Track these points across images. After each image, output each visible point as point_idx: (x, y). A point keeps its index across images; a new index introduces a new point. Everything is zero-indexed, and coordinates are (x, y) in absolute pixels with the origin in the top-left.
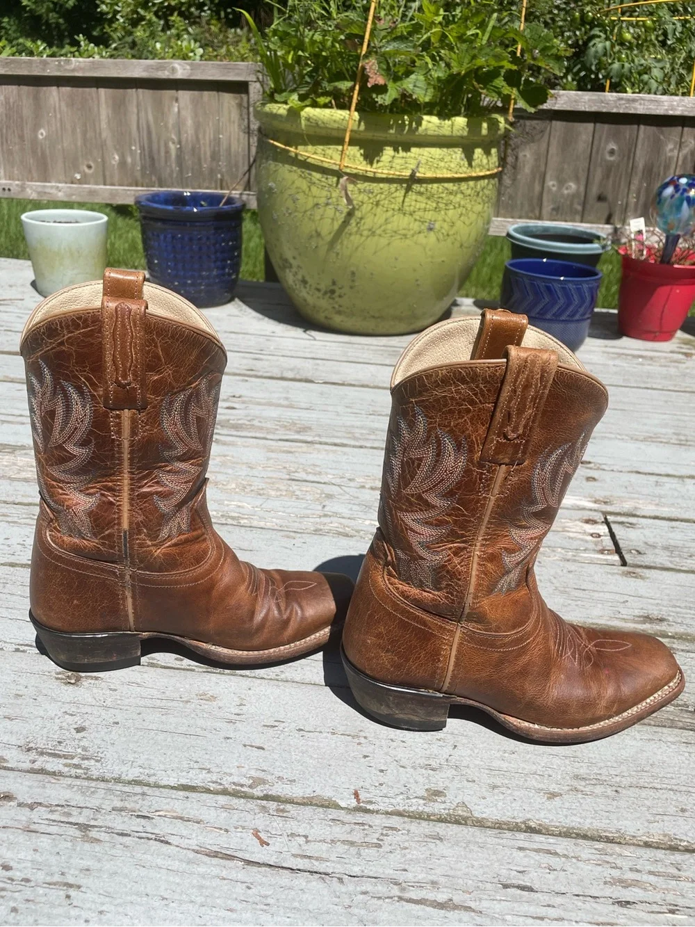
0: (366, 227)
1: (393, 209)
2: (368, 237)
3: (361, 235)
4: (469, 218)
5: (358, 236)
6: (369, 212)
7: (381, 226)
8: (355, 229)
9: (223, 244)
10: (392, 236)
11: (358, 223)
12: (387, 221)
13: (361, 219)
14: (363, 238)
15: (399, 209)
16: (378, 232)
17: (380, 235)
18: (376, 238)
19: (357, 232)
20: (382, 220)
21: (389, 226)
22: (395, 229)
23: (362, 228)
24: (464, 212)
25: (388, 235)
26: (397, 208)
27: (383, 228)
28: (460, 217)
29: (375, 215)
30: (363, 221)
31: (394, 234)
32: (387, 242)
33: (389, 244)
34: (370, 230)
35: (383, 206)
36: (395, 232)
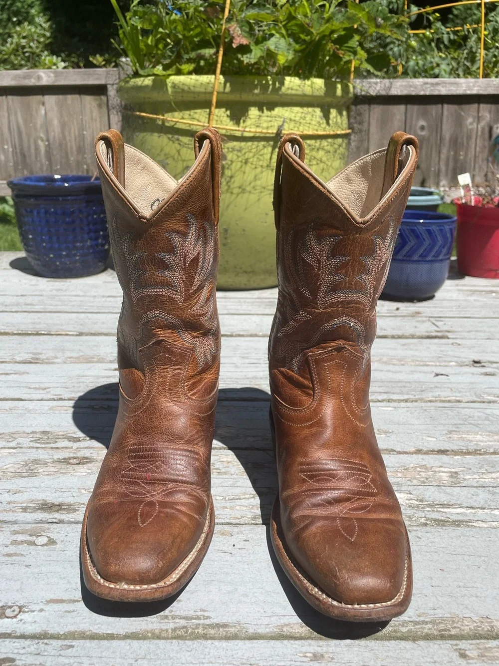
0: (237, 184)
1: (262, 166)
2: (238, 194)
3: (232, 193)
4: (329, 173)
5: (228, 195)
6: (238, 170)
7: (250, 184)
8: (226, 188)
9: (95, 216)
10: (261, 192)
11: (228, 183)
12: (256, 178)
13: (231, 177)
14: (234, 196)
15: (268, 166)
16: (248, 189)
17: (250, 192)
18: (246, 195)
19: (227, 190)
20: (251, 177)
21: (258, 183)
22: (264, 185)
23: (232, 187)
24: (325, 167)
25: (257, 191)
26: (265, 164)
27: (252, 184)
28: (322, 172)
29: (244, 173)
30: (232, 180)
31: (263, 190)
32: (257, 198)
33: (259, 200)
34: (240, 187)
35: (252, 164)
36: (264, 188)
